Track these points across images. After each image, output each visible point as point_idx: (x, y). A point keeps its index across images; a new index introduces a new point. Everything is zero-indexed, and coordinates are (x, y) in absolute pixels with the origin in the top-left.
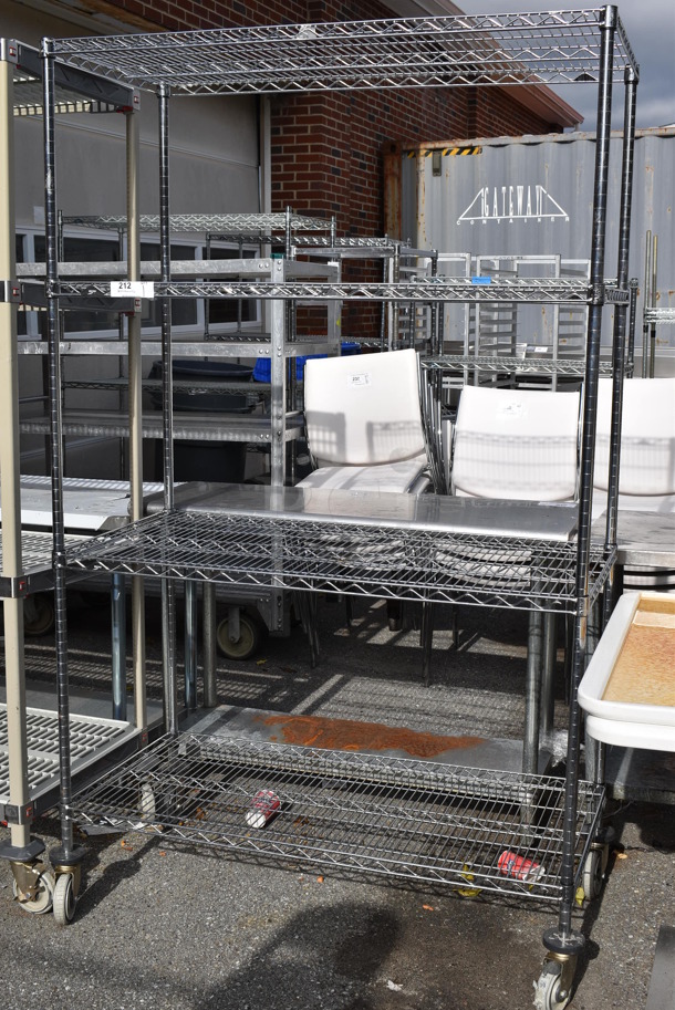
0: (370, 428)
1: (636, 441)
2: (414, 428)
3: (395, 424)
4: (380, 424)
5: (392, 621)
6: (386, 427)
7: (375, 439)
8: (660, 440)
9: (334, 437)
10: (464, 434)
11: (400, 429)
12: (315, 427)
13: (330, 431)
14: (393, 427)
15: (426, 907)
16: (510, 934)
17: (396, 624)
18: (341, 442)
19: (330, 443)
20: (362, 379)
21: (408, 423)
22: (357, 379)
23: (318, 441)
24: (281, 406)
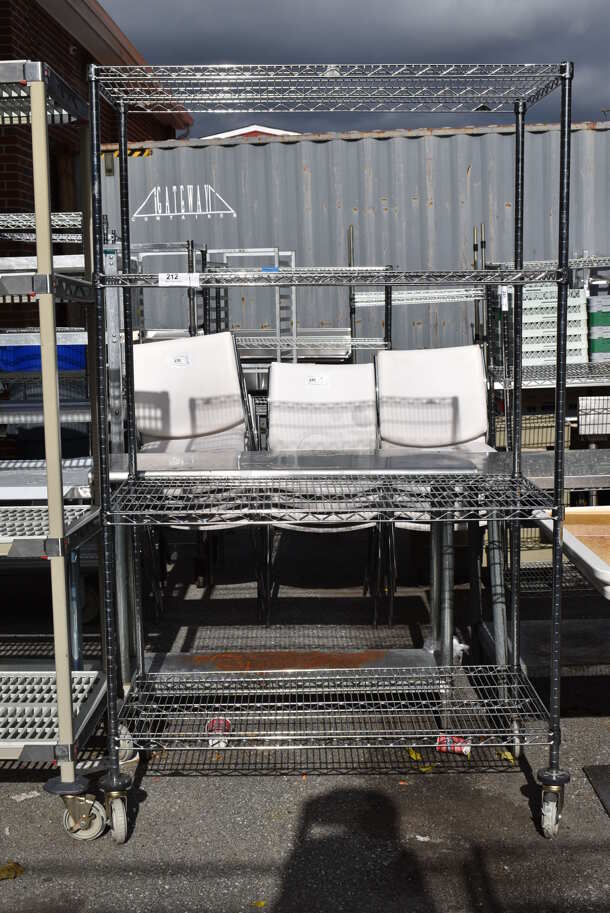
0: (193, 404)
1: (425, 401)
2: (235, 401)
3: (216, 398)
4: (202, 399)
5: (201, 579)
6: (208, 401)
7: (198, 413)
8: (444, 399)
9: (159, 413)
10: (277, 404)
11: (221, 402)
12: (141, 405)
13: (156, 408)
14: (214, 401)
15: (402, 783)
16: (479, 792)
17: (204, 582)
18: (166, 418)
19: (156, 419)
20: (183, 361)
21: (229, 397)
22: (179, 360)
23: (144, 418)
24: (119, 387)
